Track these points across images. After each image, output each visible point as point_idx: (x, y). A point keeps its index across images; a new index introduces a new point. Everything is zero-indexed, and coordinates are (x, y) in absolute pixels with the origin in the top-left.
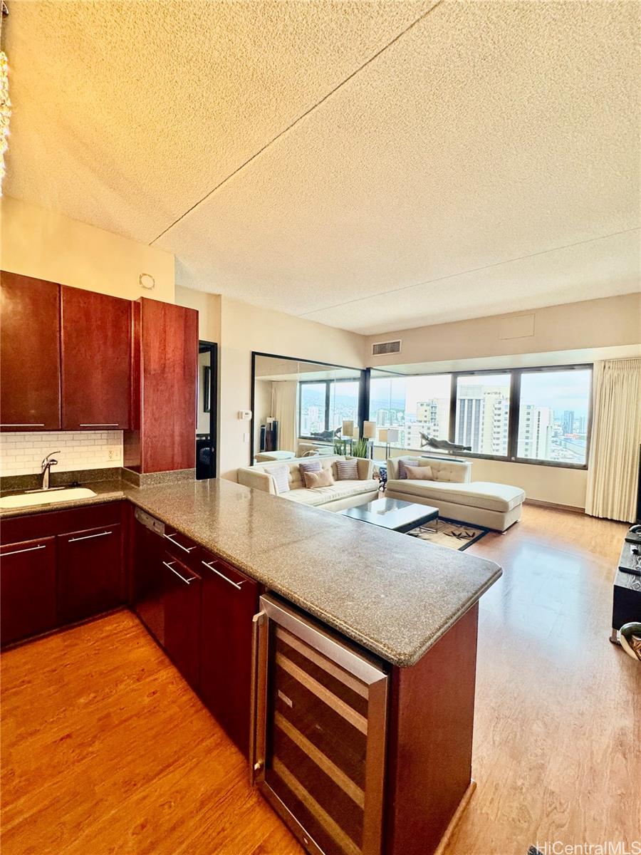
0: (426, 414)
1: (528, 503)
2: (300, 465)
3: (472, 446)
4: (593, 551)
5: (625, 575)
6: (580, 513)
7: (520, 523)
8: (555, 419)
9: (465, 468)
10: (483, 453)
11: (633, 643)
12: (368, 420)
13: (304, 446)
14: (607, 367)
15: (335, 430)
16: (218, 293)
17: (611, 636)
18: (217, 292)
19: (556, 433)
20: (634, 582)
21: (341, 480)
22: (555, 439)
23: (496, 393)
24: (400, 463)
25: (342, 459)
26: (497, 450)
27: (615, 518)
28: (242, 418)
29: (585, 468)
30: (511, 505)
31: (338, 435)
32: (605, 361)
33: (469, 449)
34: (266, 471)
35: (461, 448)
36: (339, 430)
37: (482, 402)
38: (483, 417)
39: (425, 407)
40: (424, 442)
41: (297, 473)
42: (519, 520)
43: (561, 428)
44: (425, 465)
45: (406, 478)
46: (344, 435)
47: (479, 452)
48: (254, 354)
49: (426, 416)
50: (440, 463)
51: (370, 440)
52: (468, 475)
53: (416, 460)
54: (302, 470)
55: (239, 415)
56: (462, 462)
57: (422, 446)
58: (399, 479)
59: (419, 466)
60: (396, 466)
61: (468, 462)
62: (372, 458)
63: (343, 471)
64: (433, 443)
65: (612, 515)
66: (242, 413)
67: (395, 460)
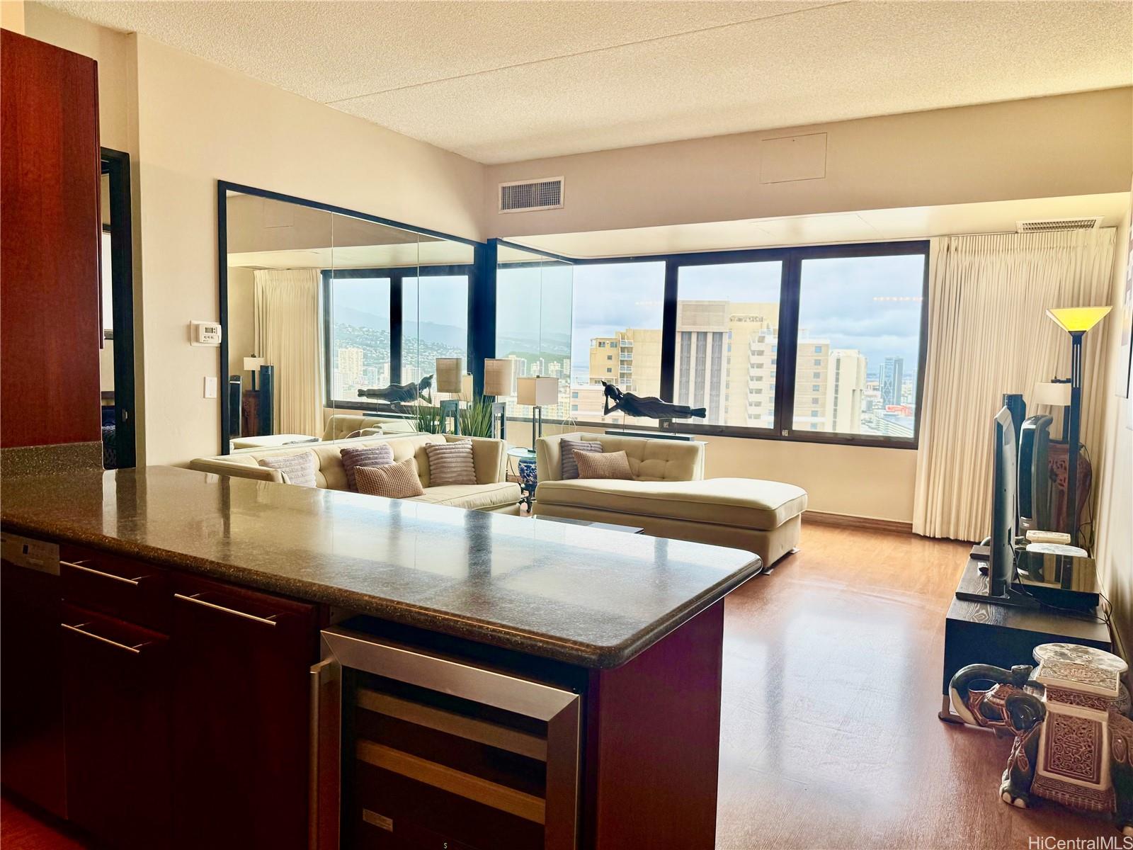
0: (610, 364)
1: (811, 520)
2: (342, 451)
3: (706, 406)
4: (923, 591)
5: (965, 605)
6: (903, 532)
7: (797, 555)
8: (869, 375)
9: (692, 451)
10: (729, 425)
11: (969, 699)
12: (492, 356)
13: (343, 420)
14: (953, 249)
15: (418, 381)
16: (130, 29)
17: (941, 710)
18: (124, 24)
19: (870, 404)
20: (977, 611)
21: (439, 485)
22: (866, 416)
23: (754, 319)
24: (564, 445)
25: (438, 440)
26: (757, 417)
27: (961, 538)
28: (197, 340)
29: (912, 445)
30: (782, 517)
31: (425, 392)
32: (949, 236)
33: (701, 413)
34: (262, 463)
35: (684, 412)
36: (426, 383)
37: (725, 339)
38: (728, 371)
39: (608, 350)
40: (612, 403)
41: (337, 469)
42: (796, 550)
43: (879, 393)
44: (616, 447)
45: (576, 476)
46: (440, 390)
47: (721, 423)
48: (222, 187)
49: (609, 370)
50: (645, 444)
51: (499, 399)
52: (699, 468)
53: (595, 440)
54: (348, 463)
55: (192, 333)
56: (687, 439)
57: (607, 411)
58: (562, 479)
59: (603, 451)
60: (555, 450)
61: (699, 442)
62: (502, 437)
63: (442, 466)
64: (631, 404)
65: (957, 532)
66: (197, 327)
67: (553, 440)
